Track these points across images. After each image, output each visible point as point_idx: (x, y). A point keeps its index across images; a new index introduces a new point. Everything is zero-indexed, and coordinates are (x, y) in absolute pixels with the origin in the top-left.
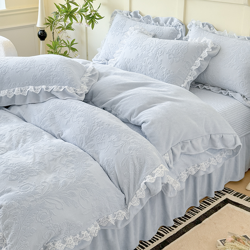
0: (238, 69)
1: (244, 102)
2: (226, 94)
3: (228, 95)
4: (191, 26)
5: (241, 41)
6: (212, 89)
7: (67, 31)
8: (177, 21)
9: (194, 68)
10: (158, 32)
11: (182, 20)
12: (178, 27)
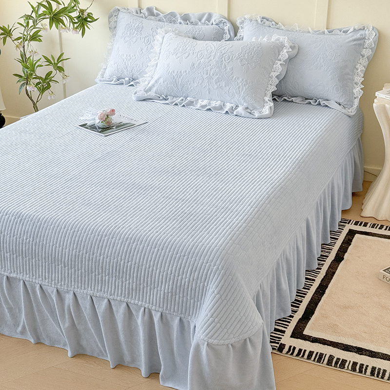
0: (328, 70)
1: (343, 111)
2: (316, 104)
3: (319, 104)
4: (242, 22)
5: (321, 36)
6: (296, 100)
7: (32, 42)
8: (219, 17)
9: (274, 74)
10: (196, 33)
11: (226, 16)
12: (222, 24)
